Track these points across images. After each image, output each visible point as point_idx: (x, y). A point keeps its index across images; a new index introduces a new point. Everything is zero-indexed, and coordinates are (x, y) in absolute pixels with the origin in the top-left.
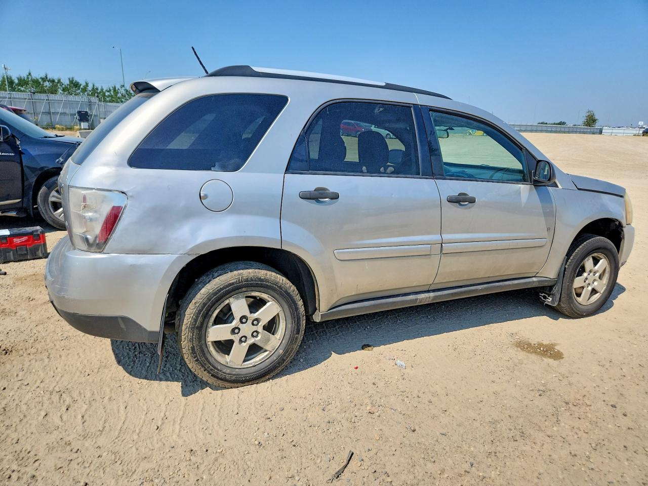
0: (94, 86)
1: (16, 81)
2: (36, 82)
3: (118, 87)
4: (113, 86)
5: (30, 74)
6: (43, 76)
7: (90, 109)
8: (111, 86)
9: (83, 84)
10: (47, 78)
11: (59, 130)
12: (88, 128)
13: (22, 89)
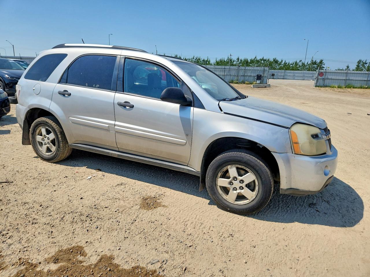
0: (285, 62)
1: (249, 61)
2: (258, 61)
3: (298, 61)
4: (295, 61)
5: (256, 57)
6: (261, 58)
7: (264, 73)
8: (294, 61)
9: (280, 61)
10: (263, 59)
11: (246, 84)
12: (259, 83)
13: (251, 65)
